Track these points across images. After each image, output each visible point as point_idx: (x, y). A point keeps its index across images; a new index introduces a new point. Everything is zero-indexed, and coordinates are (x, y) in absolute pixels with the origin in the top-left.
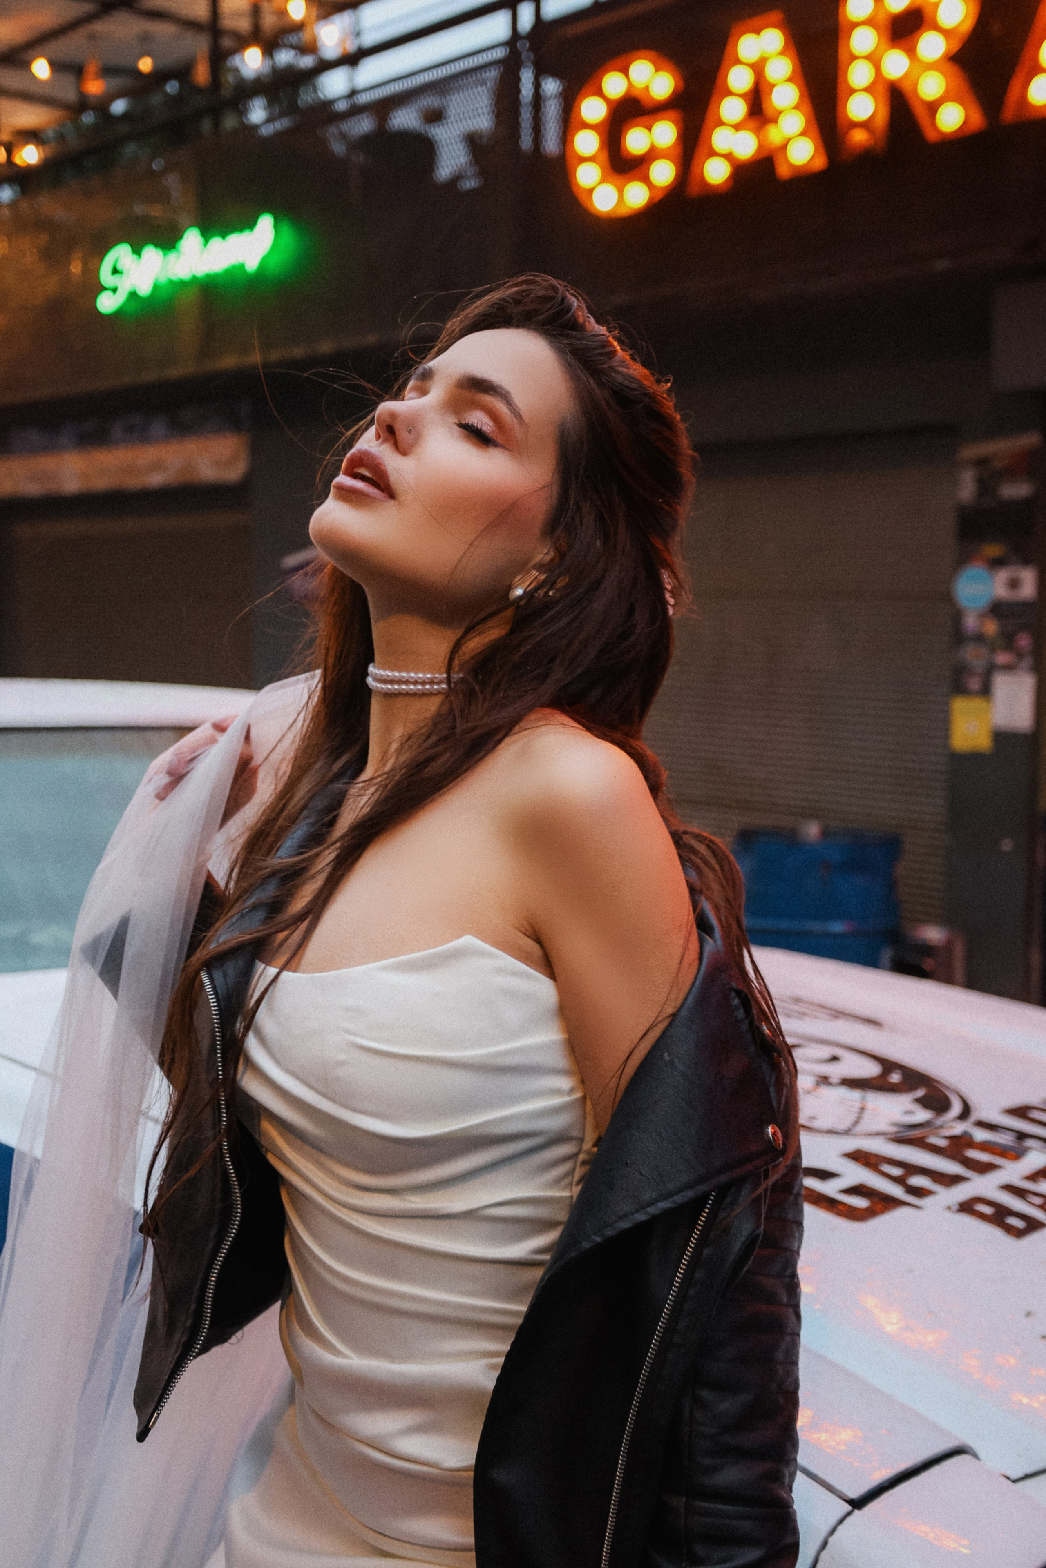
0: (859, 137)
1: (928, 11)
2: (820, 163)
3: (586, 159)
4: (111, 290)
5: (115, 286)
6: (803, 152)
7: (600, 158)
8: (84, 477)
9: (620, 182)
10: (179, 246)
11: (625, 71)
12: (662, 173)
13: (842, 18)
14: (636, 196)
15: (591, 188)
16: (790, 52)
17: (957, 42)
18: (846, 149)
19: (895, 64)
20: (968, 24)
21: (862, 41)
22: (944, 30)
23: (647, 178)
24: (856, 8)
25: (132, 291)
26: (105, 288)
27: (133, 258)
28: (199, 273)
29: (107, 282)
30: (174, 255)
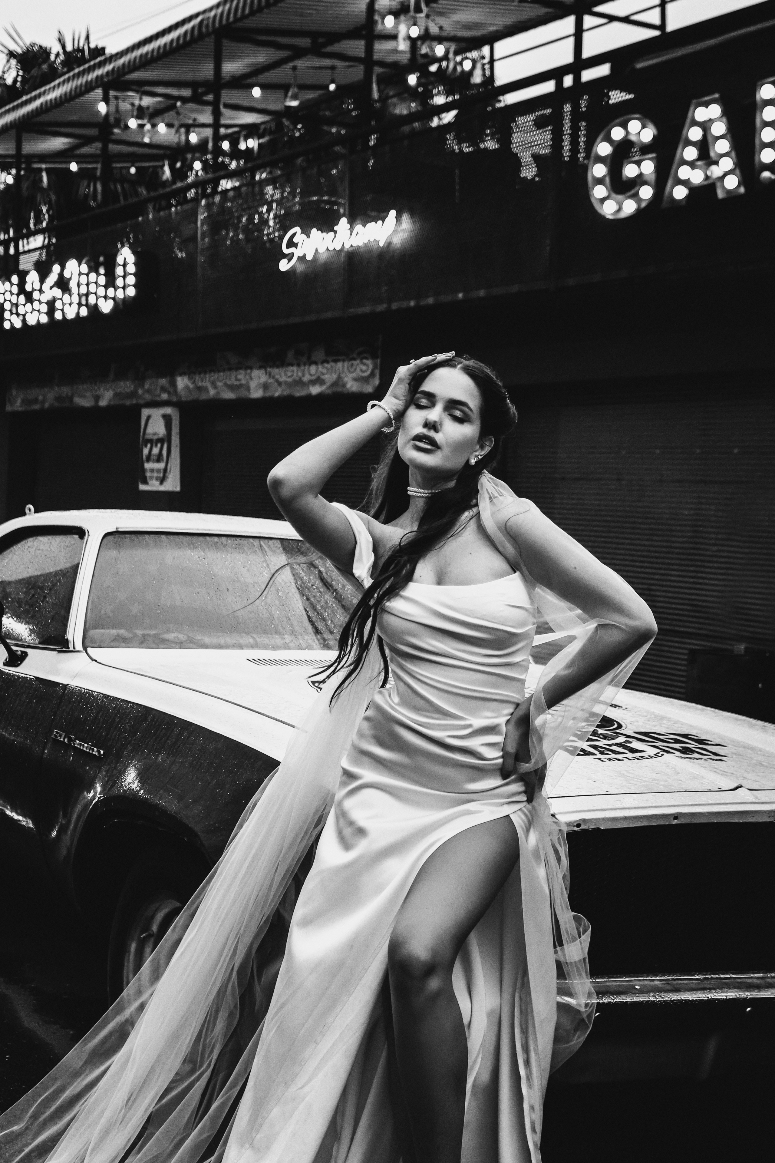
0: (765, 175)
2: (740, 191)
3: (600, 181)
4: (290, 257)
5: (293, 253)
6: (732, 182)
7: (608, 180)
8: (265, 387)
9: (620, 197)
10: (336, 228)
11: (624, 125)
12: (646, 192)
13: (758, 97)
14: (629, 207)
15: (603, 200)
16: (724, 119)
18: (760, 182)
21: (770, 113)
23: (636, 194)
24: (767, 91)
25: (302, 259)
26: (285, 256)
27: (304, 236)
28: (347, 246)
29: (286, 251)
30: (331, 234)
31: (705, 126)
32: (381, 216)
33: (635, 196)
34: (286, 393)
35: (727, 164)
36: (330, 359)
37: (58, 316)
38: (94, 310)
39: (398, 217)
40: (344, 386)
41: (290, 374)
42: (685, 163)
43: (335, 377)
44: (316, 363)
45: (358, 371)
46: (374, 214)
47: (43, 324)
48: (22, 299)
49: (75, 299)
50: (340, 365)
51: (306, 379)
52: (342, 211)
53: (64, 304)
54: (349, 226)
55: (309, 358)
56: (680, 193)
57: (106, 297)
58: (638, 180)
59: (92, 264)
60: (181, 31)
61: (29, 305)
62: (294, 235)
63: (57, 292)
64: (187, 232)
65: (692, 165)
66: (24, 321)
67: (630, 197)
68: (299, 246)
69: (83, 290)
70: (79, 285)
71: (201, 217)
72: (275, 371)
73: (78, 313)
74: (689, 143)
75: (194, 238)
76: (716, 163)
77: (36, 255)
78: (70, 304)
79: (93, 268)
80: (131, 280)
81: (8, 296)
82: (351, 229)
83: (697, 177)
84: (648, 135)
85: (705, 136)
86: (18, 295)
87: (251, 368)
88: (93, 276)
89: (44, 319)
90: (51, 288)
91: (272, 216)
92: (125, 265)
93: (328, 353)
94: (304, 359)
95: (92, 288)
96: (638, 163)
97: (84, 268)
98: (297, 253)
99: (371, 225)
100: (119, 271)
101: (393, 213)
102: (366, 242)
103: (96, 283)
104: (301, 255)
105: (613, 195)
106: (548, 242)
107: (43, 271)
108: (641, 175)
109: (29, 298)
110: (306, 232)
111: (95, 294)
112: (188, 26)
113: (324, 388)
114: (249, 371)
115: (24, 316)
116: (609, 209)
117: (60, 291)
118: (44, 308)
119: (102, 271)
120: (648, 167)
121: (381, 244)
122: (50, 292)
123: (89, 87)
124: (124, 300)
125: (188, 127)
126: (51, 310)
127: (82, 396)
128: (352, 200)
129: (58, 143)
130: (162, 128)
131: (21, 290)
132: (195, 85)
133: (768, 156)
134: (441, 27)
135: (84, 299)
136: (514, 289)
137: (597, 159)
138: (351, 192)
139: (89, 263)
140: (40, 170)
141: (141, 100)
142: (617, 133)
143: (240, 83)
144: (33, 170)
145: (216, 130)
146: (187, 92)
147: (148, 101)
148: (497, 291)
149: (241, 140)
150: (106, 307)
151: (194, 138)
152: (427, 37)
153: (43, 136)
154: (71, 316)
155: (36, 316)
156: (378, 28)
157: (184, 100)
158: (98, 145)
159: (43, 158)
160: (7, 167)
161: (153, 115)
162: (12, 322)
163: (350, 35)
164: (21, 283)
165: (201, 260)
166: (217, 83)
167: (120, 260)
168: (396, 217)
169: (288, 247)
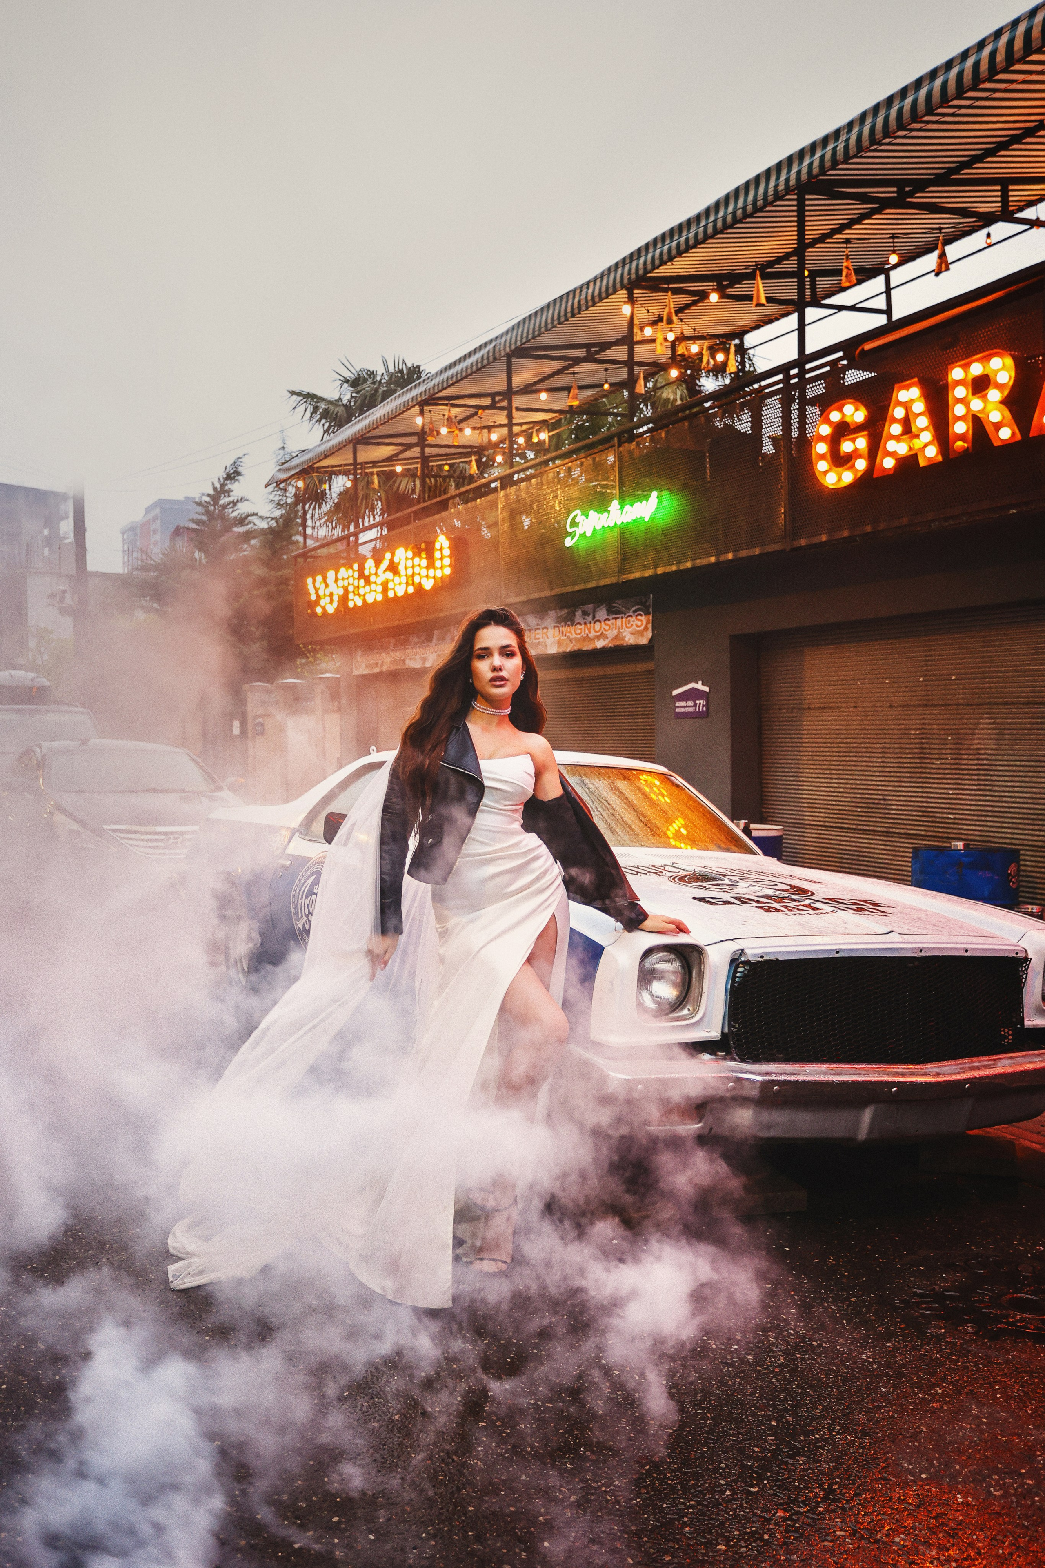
0: (959, 443)
1: (992, 376)
2: (940, 458)
3: (822, 457)
6: (932, 452)
7: (829, 456)
8: (559, 643)
9: (840, 469)
11: (840, 409)
12: (861, 464)
13: (950, 379)
14: (848, 477)
15: (825, 473)
16: (923, 399)
17: (1006, 393)
18: (954, 450)
19: (976, 404)
20: (1011, 383)
21: (960, 392)
22: (999, 387)
23: (853, 466)
24: (957, 373)
25: (583, 535)
26: (569, 534)
27: (583, 517)
28: (619, 523)
29: (569, 530)
30: (606, 514)
31: (907, 406)
32: (646, 497)
33: (852, 468)
34: (576, 648)
35: (927, 437)
36: (611, 617)
37: (391, 594)
38: (419, 588)
39: (660, 496)
40: (623, 639)
41: (578, 632)
42: (892, 437)
43: (615, 632)
44: (599, 621)
45: (634, 626)
46: (639, 495)
47: (379, 602)
48: (362, 582)
49: (404, 579)
50: (619, 622)
51: (592, 634)
52: (614, 493)
53: (395, 585)
54: (619, 507)
55: (594, 617)
56: (889, 463)
57: (427, 576)
58: (854, 455)
59: (416, 550)
60: (479, 355)
61: (367, 588)
62: (576, 516)
63: (389, 575)
65: (897, 438)
66: (364, 600)
67: (848, 469)
69: (410, 572)
70: (406, 568)
71: (500, 506)
72: (565, 629)
73: (406, 591)
74: (895, 420)
75: (496, 524)
76: (917, 436)
77: (372, 544)
78: (400, 584)
79: (417, 553)
80: (447, 561)
81: (351, 580)
82: (622, 508)
83: (902, 449)
84: (861, 416)
85: (907, 414)
86: (359, 579)
87: (547, 628)
88: (417, 560)
89: (380, 598)
90: (385, 572)
91: (557, 501)
92: (441, 550)
93: (609, 612)
94: (590, 618)
95: (417, 570)
96: (853, 440)
97: (410, 554)
99: (638, 505)
100: (437, 555)
103: (419, 565)
105: (835, 469)
106: (783, 510)
107: (378, 558)
108: (856, 450)
109: (367, 581)
111: (419, 574)
112: (484, 351)
113: (607, 641)
114: (545, 630)
115: (364, 595)
116: (831, 480)
117: (391, 574)
118: (379, 588)
119: (424, 555)
120: (862, 443)
121: (646, 520)
122: (384, 575)
123: (407, 407)
124: (442, 577)
125: (489, 428)
126: (385, 590)
127: (414, 659)
128: (621, 484)
129: (385, 451)
130: (468, 432)
131: (361, 575)
132: (493, 395)
133: (960, 428)
134: (695, 330)
135: (410, 579)
136: (757, 551)
137: (821, 439)
138: (620, 477)
139: (412, 549)
140: (372, 473)
141: (449, 411)
142: (835, 416)
143: (529, 389)
144: (366, 474)
145: (510, 430)
146: (487, 401)
147: (455, 411)
148: (744, 553)
149: (534, 434)
150: (428, 585)
151: (494, 437)
152: (682, 338)
153: (373, 447)
154: (400, 593)
155: (374, 595)
156: (638, 337)
157: (484, 408)
158: (418, 449)
159: (374, 464)
160: (346, 473)
161: (461, 422)
162: (355, 601)
163: (618, 342)
164: (361, 570)
165: (502, 540)
166: (509, 393)
167: (437, 546)
168: (658, 497)
169: (571, 528)
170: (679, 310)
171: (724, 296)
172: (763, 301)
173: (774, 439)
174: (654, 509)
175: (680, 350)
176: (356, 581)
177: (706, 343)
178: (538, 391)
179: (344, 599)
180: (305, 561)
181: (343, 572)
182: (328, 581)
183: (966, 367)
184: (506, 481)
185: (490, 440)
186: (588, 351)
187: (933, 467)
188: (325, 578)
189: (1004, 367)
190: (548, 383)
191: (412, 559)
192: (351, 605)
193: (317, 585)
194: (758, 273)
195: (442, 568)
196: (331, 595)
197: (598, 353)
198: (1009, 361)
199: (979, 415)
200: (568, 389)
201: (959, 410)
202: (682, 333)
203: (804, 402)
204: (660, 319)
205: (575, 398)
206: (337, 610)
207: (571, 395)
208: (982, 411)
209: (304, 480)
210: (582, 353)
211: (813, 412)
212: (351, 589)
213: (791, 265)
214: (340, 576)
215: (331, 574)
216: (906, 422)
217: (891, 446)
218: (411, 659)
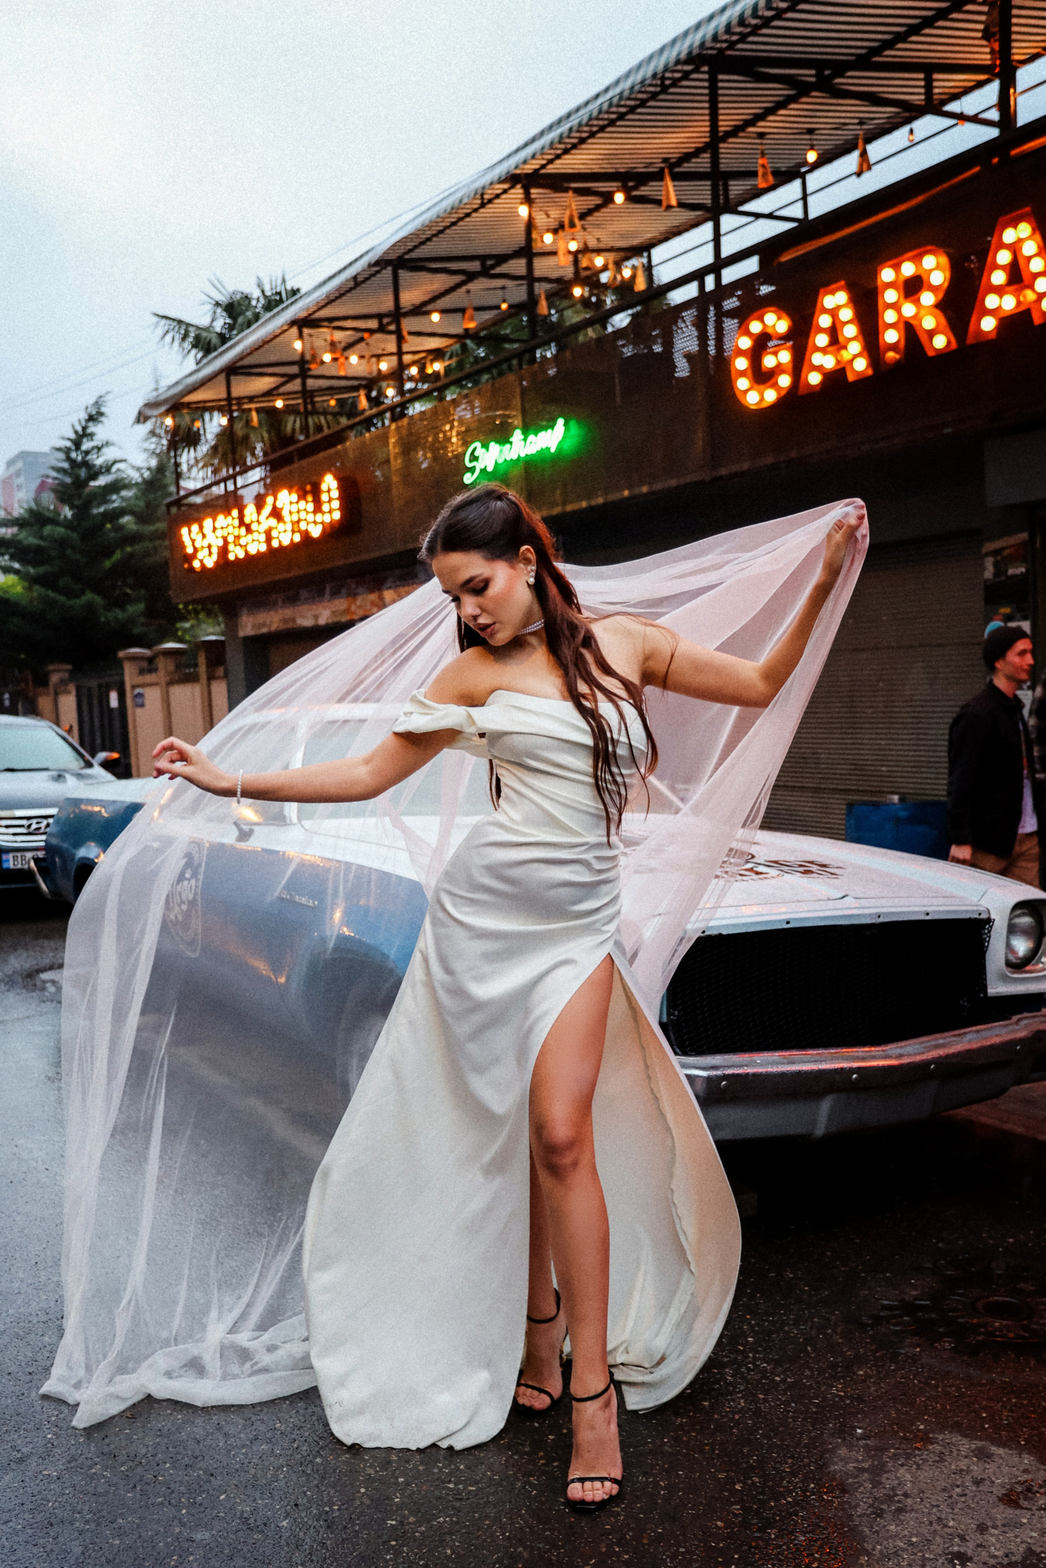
0: (891, 355)
1: (924, 277)
2: (870, 372)
3: (742, 374)
4: (472, 470)
5: (474, 467)
6: (861, 365)
7: (749, 373)
9: (761, 387)
10: (511, 440)
11: (761, 319)
12: (785, 381)
13: (879, 282)
14: (771, 396)
15: (746, 392)
16: (850, 305)
17: (941, 295)
18: (885, 363)
19: (909, 310)
20: (946, 284)
21: (891, 296)
22: (934, 289)
23: (776, 383)
24: (887, 275)
25: (484, 470)
26: (469, 469)
27: (484, 450)
28: (523, 455)
29: (468, 464)
30: (508, 446)
31: (833, 313)
32: (551, 425)
33: (775, 385)
35: (855, 347)
37: (275, 544)
38: (306, 535)
39: (566, 424)
42: (818, 349)
46: (544, 423)
47: (263, 553)
48: (243, 530)
49: (289, 527)
52: (516, 423)
53: (279, 533)
54: (522, 437)
56: (815, 379)
57: (315, 522)
58: (778, 370)
59: (301, 493)
61: (250, 537)
62: (476, 449)
63: (273, 522)
64: (381, 457)
65: (824, 351)
66: (246, 552)
67: (771, 386)
68: (480, 459)
69: (295, 518)
70: (291, 513)
71: (392, 441)
73: (292, 540)
74: (821, 330)
75: (388, 461)
76: (845, 348)
77: (253, 488)
78: (285, 531)
79: (302, 496)
80: (336, 504)
82: (525, 440)
83: (828, 362)
84: (782, 326)
85: (834, 323)
86: (240, 527)
88: (302, 503)
90: (267, 518)
91: (454, 433)
92: (329, 491)
95: (303, 515)
96: (775, 353)
97: (294, 497)
98: (479, 466)
99: (542, 434)
100: (324, 497)
101: (561, 421)
102: (539, 449)
103: (305, 510)
104: (483, 467)
105: (756, 386)
106: (700, 435)
107: (260, 503)
109: (249, 529)
110: (485, 446)
111: (306, 520)
115: (246, 546)
116: (752, 399)
117: (275, 521)
118: (263, 537)
119: (310, 498)
120: (785, 357)
121: (553, 450)
122: (267, 522)
123: (284, 329)
124: (331, 523)
125: (379, 357)
126: (269, 539)
127: (304, 617)
128: (524, 412)
129: (264, 383)
130: (354, 359)
131: (242, 523)
132: (379, 316)
133: (891, 336)
134: (598, 239)
135: (296, 526)
136: (673, 483)
137: (740, 353)
138: (523, 405)
139: (296, 492)
140: (250, 410)
141: (332, 335)
142: (755, 327)
143: (420, 310)
144: (244, 411)
145: (400, 360)
146: (373, 324)
147: (339, 336)
148: (659, 486)
149: (428, 365)
150: (316, 532)
151: (384, 366)
152: (585, 250)
153: (248, 378)
154: (286, 542)
155: (256, 545)
156: (537, 247)
157: (371, 331)
158: (298, 381)
159: (251, 399)
160: (221, 410)
161: (345, 349)
162: (236, 553)
163: (517, 254)
164: (241, 517)
165: (395, 479)
166: (397, 314)
167: (324, 487)
168: (565, 425)
169: (471, 461)
170: (583, 216)
171: (629, 199)
172: (674, 202)
173: (689, 357)
174: (560, 439)
175: (584, 263)
176: (237, 529)
177: (611, 257)
178: (428, 313)
179: (224, 551)
180: (179, 509)
181: (221, 520)
182: (205, 531)
183: (897, 267)
184: (398, 412)
185: (379, 370)
186: (483, 264)
187: (863, 381)
188: (201, 527)
189: (938, 267)
190: (442, 303)
191: (297, 502)
192: (231, 557)
193: (193, 536)
194: (666, 171)
195: (330, 512)
196: (209, 547)
197: (493, 267)
198: (944, 260)
199: (912, 322)
200: (462, 310)
201: (890, 316)
202: (585, 244)
203: (721, 315)
204: (561, 227)
205: (472, 319)
206: (216, 563)
207: (467, 316)
208: (915, 317)
209: (173, 417)
210: (475, 266)
211: (730, 324)
212: (231, 539)
213: (703, 163)
214: (217, 525)
215: (208, 523)
216: (834, 332)
217: (817, 359)
218: (301, 616)
